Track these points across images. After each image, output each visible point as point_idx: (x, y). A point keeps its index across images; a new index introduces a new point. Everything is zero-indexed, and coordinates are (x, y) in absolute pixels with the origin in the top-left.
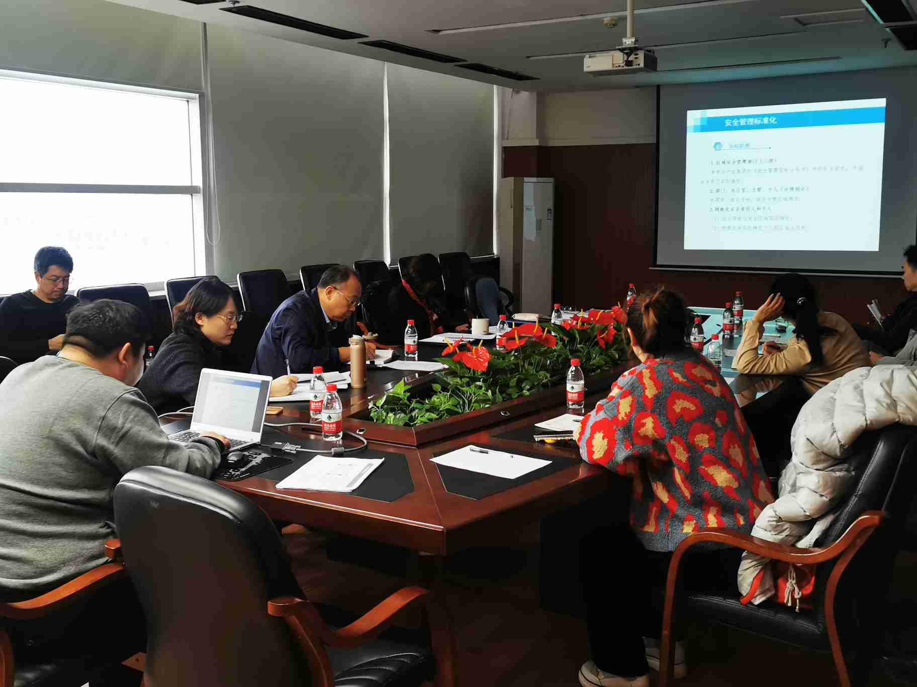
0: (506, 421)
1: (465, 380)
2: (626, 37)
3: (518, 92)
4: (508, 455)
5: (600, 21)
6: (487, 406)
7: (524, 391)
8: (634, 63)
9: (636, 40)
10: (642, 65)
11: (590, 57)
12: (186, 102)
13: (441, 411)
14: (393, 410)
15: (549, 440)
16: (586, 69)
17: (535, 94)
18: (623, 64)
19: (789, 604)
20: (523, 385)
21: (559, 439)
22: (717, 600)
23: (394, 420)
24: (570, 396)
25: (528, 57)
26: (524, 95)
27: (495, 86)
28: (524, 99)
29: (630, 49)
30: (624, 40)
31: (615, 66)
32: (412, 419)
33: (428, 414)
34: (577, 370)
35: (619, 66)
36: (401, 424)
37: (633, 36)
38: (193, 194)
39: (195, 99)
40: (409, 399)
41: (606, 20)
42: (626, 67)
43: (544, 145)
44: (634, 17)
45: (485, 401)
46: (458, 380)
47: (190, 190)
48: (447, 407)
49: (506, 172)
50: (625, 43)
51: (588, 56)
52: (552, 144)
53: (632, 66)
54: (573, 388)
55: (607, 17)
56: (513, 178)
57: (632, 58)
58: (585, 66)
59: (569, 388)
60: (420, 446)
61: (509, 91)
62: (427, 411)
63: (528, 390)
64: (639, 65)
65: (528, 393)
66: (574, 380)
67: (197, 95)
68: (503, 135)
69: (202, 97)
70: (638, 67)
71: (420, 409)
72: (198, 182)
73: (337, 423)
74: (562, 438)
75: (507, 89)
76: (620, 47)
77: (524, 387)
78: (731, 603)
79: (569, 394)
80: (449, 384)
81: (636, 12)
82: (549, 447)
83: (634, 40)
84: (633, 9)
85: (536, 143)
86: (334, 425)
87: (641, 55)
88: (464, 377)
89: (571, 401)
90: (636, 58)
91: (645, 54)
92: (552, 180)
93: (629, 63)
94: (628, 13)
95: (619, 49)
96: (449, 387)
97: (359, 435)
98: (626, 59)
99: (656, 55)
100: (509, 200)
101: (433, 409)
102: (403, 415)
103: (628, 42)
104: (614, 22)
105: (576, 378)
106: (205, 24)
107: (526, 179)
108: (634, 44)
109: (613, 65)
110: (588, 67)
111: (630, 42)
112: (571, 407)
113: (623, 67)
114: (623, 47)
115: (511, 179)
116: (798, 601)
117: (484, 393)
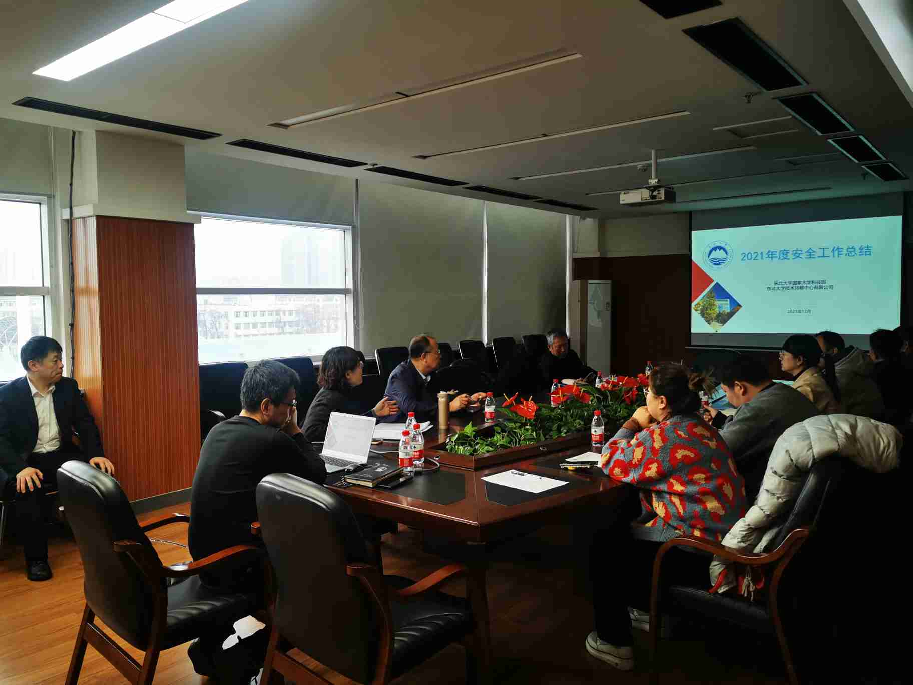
0: (543, 454)
1: (518, 424)
2: (651, 178)
3: (584, 219)
4: (538, 477)
5: (635, 167)
6: (532, 443)
7: (562, 434)
8: (658, 197)
9: (659, 181)
10: (663, 198)
11: (624, 194)
12: (343, 233)
13: (497, 446)
14: (462, 444)
15: (570, 468)
16: (621, 202)
17: (597, 220)
18: (649, 198)
19: (746, 595)
20: (561, 430)
21: (578, 467)
22: (691, 591)
23: (462, 451)
24: (593, 437)
25: (587, 194)
26: (589, 221)
27: (567, 216)
28: (589, 224)
29: (653, 187)
30: (650, 181)
31: (643, 199)
32: (475, 451)
33: (486, 447)
34: (598, 419)
35: (646, 199)
36: (468, 454)
37: (656, 177)
38: (347, 295)
39: (349, 230)
40: (475, 436)
41: (639, 167)
42: (651, 200)
43: (604, 257)
44: (657, 164)
45: (529, 440)
46: (513, 424)
47: (344, 292)
48: (502, 443)
49: (576, 276)
50: (651, 183)
51: (623, 193)
52: (610, 255)
53: (655, 199)
54: (595, 431)
55: (639, 165)
56: (579, 281)
57: (655, 194)
58: (621, 199)
59: (593, 432)
60: (476, 469)
61: (577, 218)
62: (486, 445)
63: (565, 433)
64: (661, 198)
65: (564, 435)
66: (597, 426)
67: (351, 227)
68: (573, 251)
69: (354, 227)
70: (660, 199)
71: (482, 444)
72: (350, 286)
73: (420, 451)
74: (580, 466)
75: (576, 217)
76: (647, 186)
77: (563, 430)
78: (702, 593)
79: (593, 436)
80: (506, 426)
81: (659, 161)
82: (570, 473)
83: (657, 180)
84: (656, 158)
85: (597, 255)
86: (418, 453)
87: (662, 191)
88: (516, 422)
89: (595, 441)
90: (659, 193)
91: (665, 190)
92: (609, 282)
93: (653, 197)
94: (653, 162)
95: (646, 188)
96: (506, 429)
97: (436, 460)
98: (650, 194)
99: (675, 190)
100: (577, 296)
101: (491, 444)
102: (469, 448)
103: (653, 182)
104: (645, 168)
105: (598, 424)
106: (357, 180)
107: (590, 282)
108: (658, 183)
109: (642, 198)
110: (623, 201)
111: (654, 182)
112: (594, 445)
113: (649, 200)
114: (649, 185)
115: (578, 282)
116: (752, 593)
117: (531, 434)
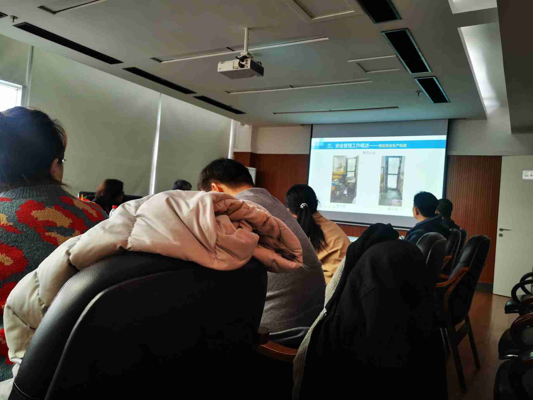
2: (243, 50)
3: (243, 125)
8: (245, 66)
10: (249, 67)
12: (16, 90)
17: (251, 127)
26: (246, 126)
27: (232, 120)
28: (247, 129)
29: (244, 57)
30: (242, 53)
31: (235, 68)
39: (21, 89)
42: (240, 69)
43: (255, 152)
51: (220, 63)
53: (243, 68)
57: (243, 63)
61: (239, 123)
67: (22, 86)
68: (234, 146)
69: (24, 88)
70: (247, 68)
85: (249, 150)
87: (249, 62)
91: (251, 62)
93: (241, 66)
95: (237, 58)
98: (240, 63)
106: (33, 47)
109: (233, 68)
110: (220, 69)
113: (238, 68)
114: (240, 56)
